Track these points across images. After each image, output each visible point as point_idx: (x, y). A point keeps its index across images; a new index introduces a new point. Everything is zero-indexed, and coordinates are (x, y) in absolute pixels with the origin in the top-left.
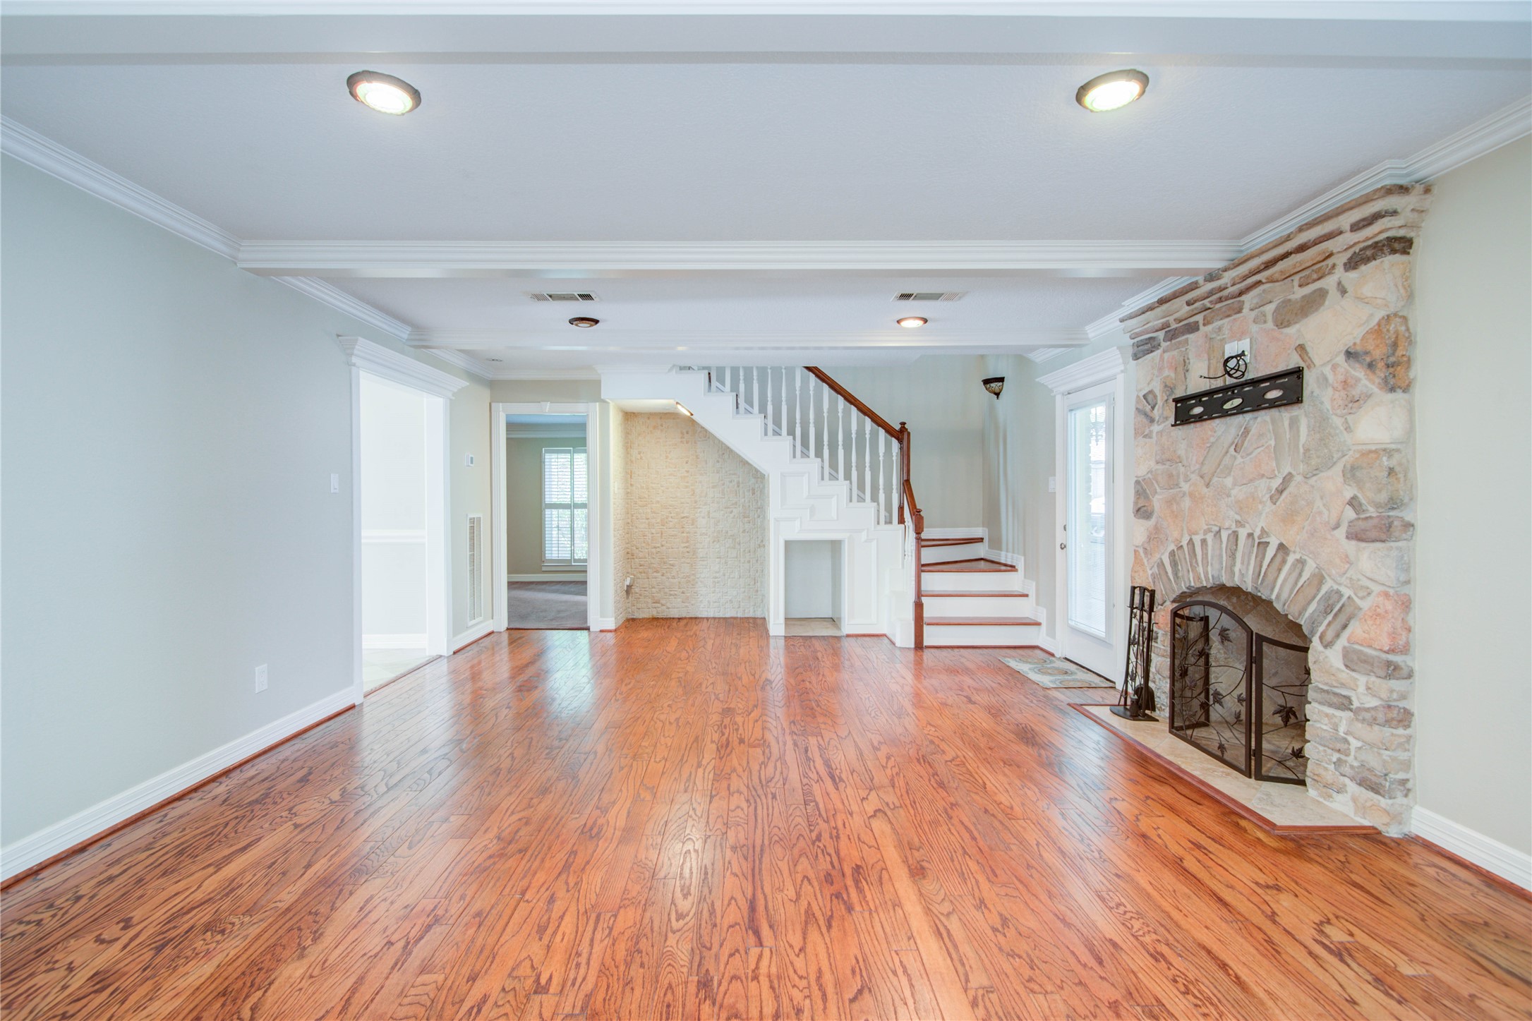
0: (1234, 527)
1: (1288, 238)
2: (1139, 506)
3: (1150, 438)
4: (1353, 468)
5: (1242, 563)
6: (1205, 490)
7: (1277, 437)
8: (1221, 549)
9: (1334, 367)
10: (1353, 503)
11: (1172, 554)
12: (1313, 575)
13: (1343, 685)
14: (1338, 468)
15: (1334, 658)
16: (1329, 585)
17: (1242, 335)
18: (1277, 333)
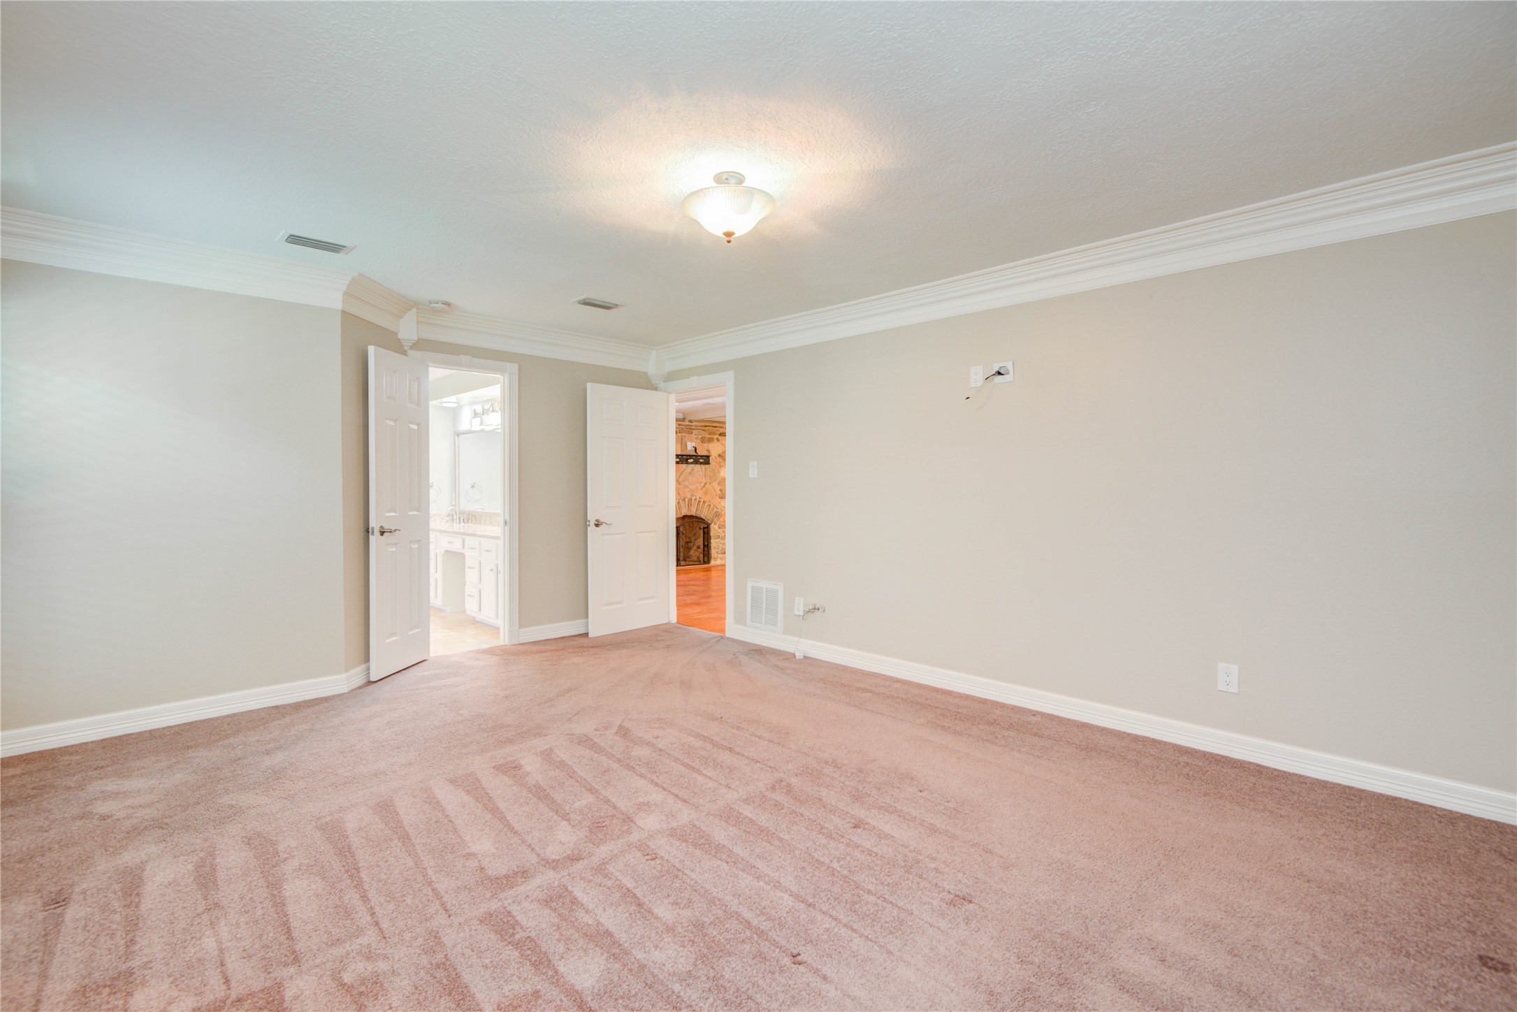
0: (690, 497)
1: (714, 422)
5: (693, 508)
9: (715, 458)
12: (711, 508)
13: (718, 533)
14: (717, 481)
15: (716, 527)
16: (715, 510)
17: (692, 441)
18: (701, 444)
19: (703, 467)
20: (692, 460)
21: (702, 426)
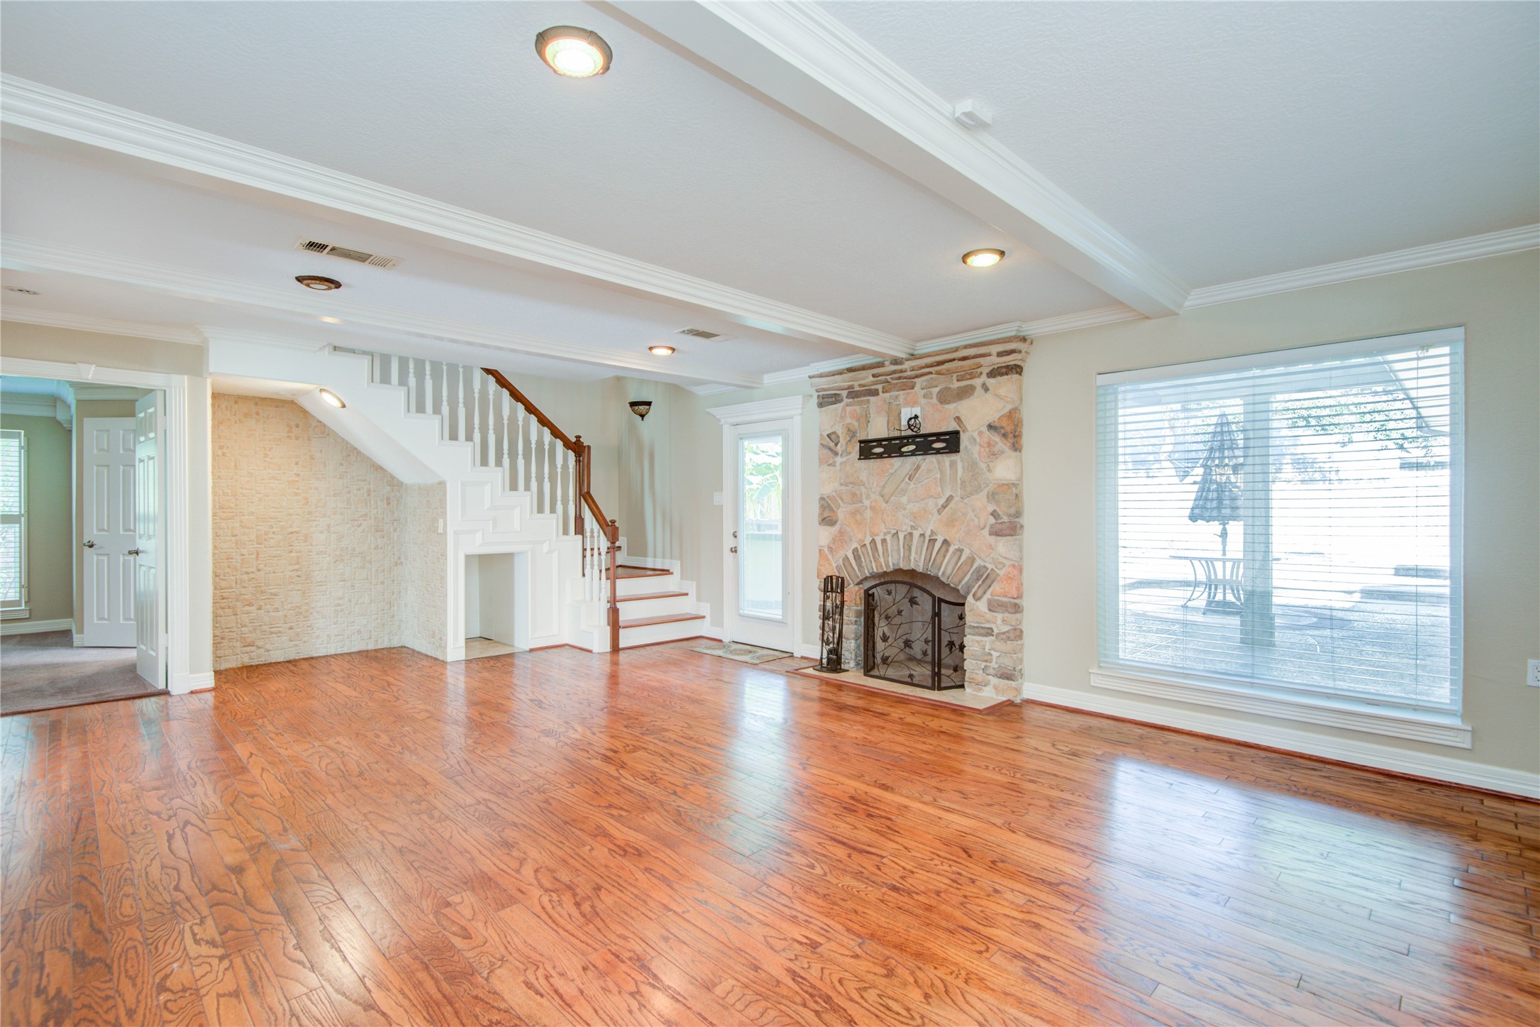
0: (909, 530)
1: (956, 350)
2: (825, 516)
3: (835, 466)
4: (993, 494)
5: (916, 553)
6: (884, 505)
7: (942, 472)
8: (898, 544)
9: (980, 433)
10: (994, 514)
11: (855, 551)
12: (968, 558)
13: (988, 621)
14: (984, 493)
15: (982, 606)
16: (978, 563)
17: (914, 404)
18: (940, 406)
19: (947, 459)
20: (912, 447)
21: (931, 366)
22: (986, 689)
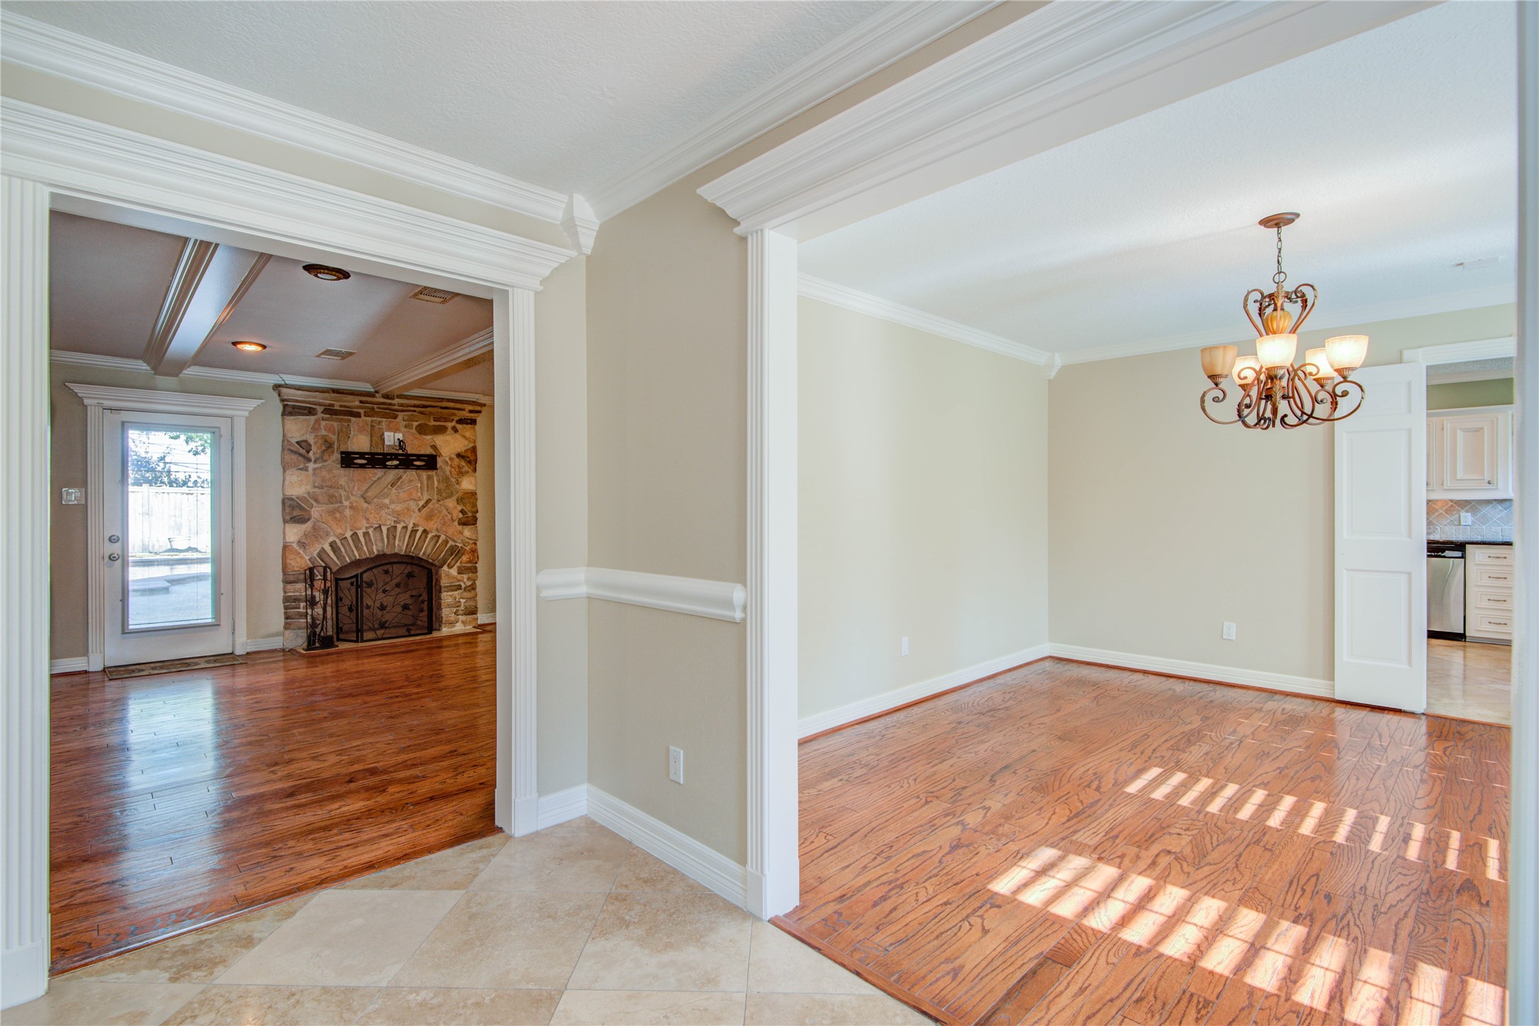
0: (393, 524)
1: (442, 400)
2: (292, 515)
3: (307, 470)
4: (462, 499)
5: (400, 541)
6: (366, 505)
7: (422, 483)
8: (382, 535)
9: (451, 459)
10: (462, 511)
11: (332, 545)
12: (443, 541)
13: (459, 581)
14: (455, 498)
15: (454, 572)
16: (451, 543)
17: (396, 430)
18: (418, 436)
19: (424, 474)
20: (396, 462)
21: (415, 406)
22: (457, 624)
